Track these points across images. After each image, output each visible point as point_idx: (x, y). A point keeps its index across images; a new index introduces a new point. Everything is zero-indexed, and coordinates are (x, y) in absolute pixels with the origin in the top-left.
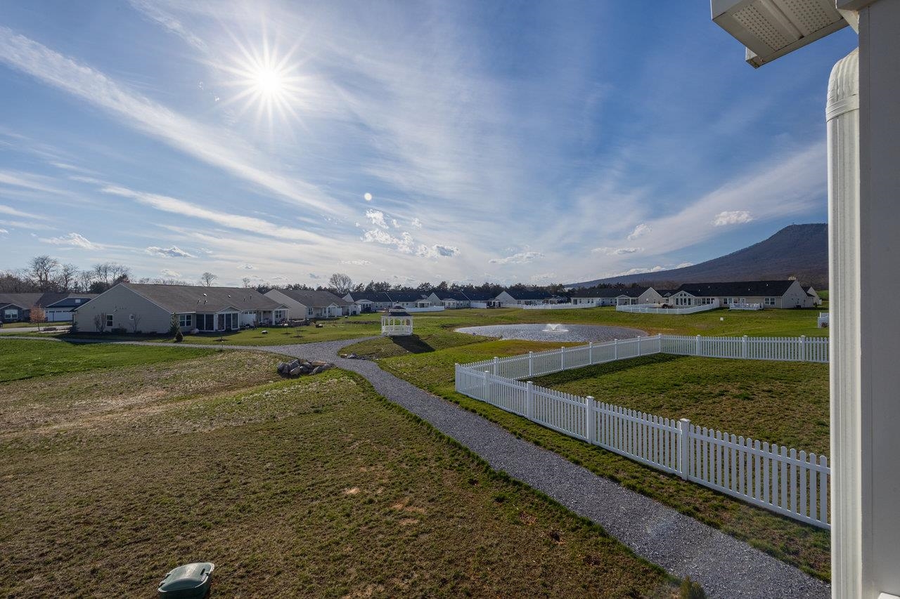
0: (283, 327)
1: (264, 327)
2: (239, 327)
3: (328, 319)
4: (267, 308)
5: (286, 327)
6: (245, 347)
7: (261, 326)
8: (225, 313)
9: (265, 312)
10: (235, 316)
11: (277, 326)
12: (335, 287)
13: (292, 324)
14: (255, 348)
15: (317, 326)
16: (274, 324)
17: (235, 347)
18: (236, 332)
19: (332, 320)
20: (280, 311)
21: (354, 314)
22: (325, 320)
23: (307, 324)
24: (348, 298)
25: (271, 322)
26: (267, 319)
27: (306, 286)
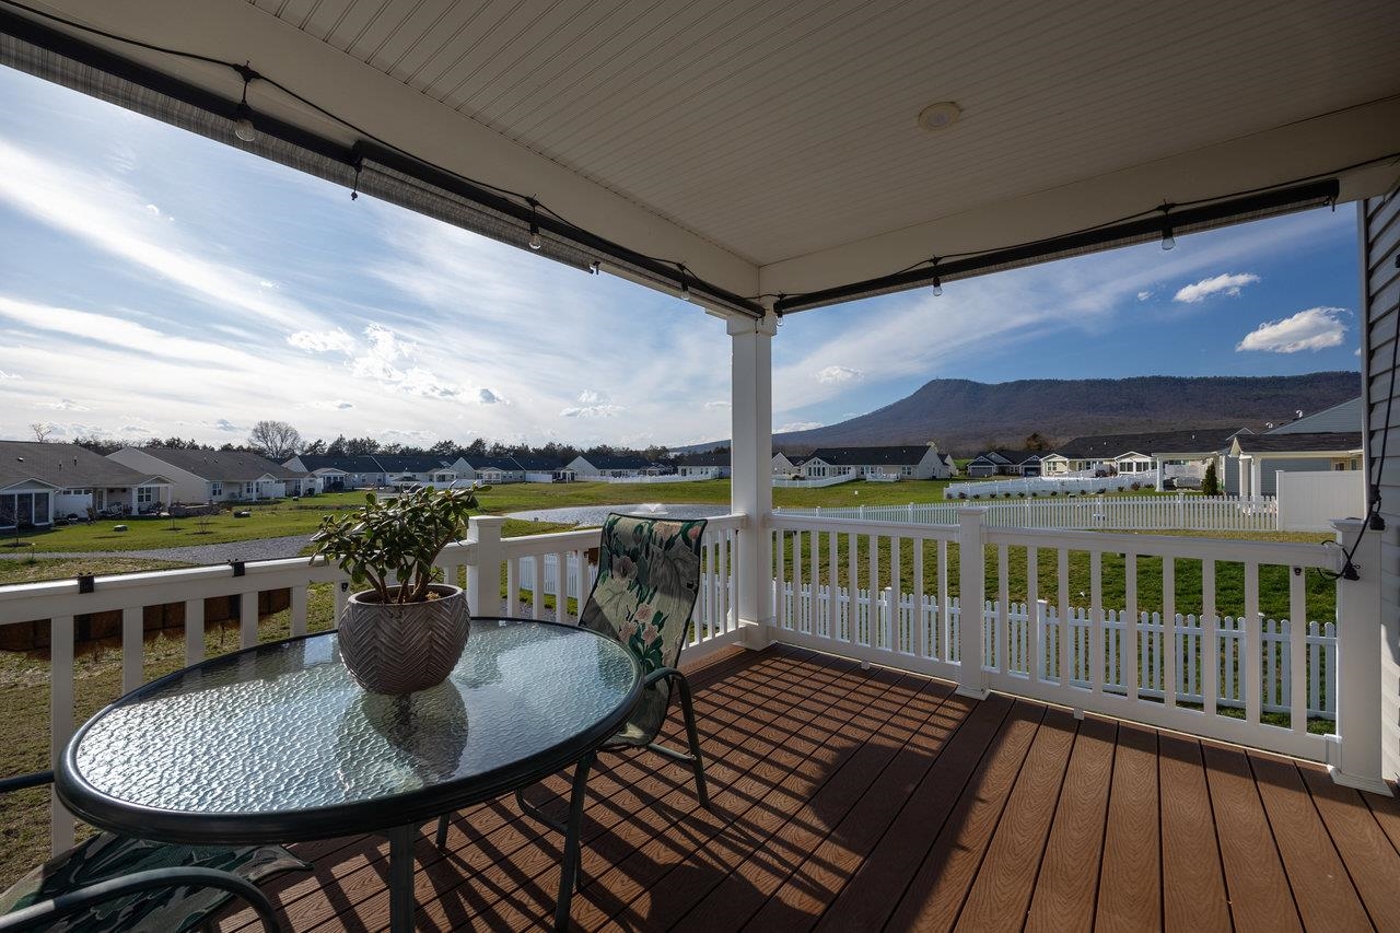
0: (159, 517)
1: (113, 518)
2: (51, 521)
3: (256, 503)
4: (117, 482)
5: (165, 518)
6: (84, 555)
7: (104, 517)
8: (16, 492)
9: (111, 491)
10: (43, 499)
11: (144, 516)
12: (263, 445)
13: (179, 512)
14: (110, 555)
15: (238, 515)
16: (135, 512)
17: (62, 555)
18: (47, 530)
19: (266, 504)
20: (149, 490)
21: (311, 493)
22: (251, 504)
23: (212, 510)
24: (296, 466)
25: (128, 510)
26: (118, 504)
27: (196, 443)
